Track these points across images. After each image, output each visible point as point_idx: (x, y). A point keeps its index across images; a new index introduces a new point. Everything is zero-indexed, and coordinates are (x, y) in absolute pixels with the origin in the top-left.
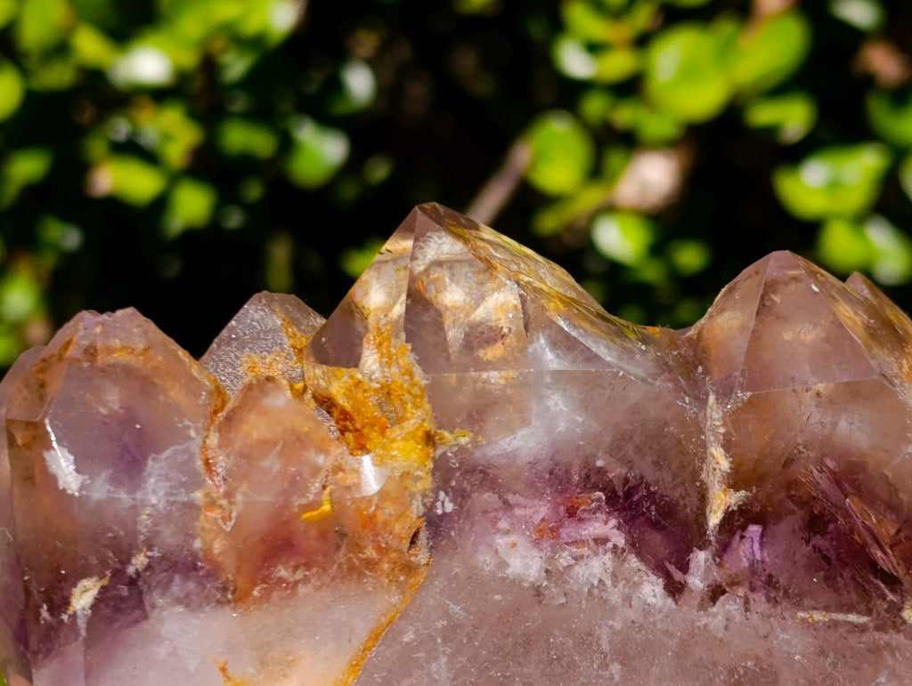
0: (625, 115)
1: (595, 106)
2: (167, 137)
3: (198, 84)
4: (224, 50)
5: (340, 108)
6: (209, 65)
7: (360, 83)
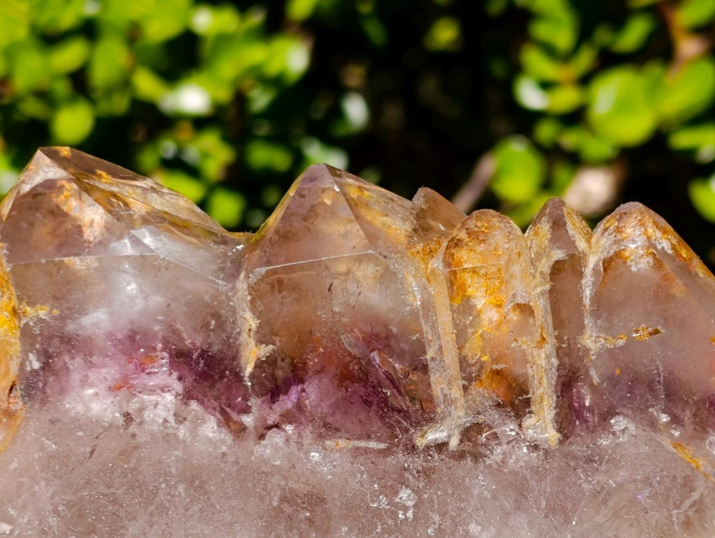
0: (571, 139)
1: (546, 132)
2: (206, 155)
3: (231, 114)
4: (252, 87)
5: (341, 131)
6: (240, 99)
7: (356, 111)
